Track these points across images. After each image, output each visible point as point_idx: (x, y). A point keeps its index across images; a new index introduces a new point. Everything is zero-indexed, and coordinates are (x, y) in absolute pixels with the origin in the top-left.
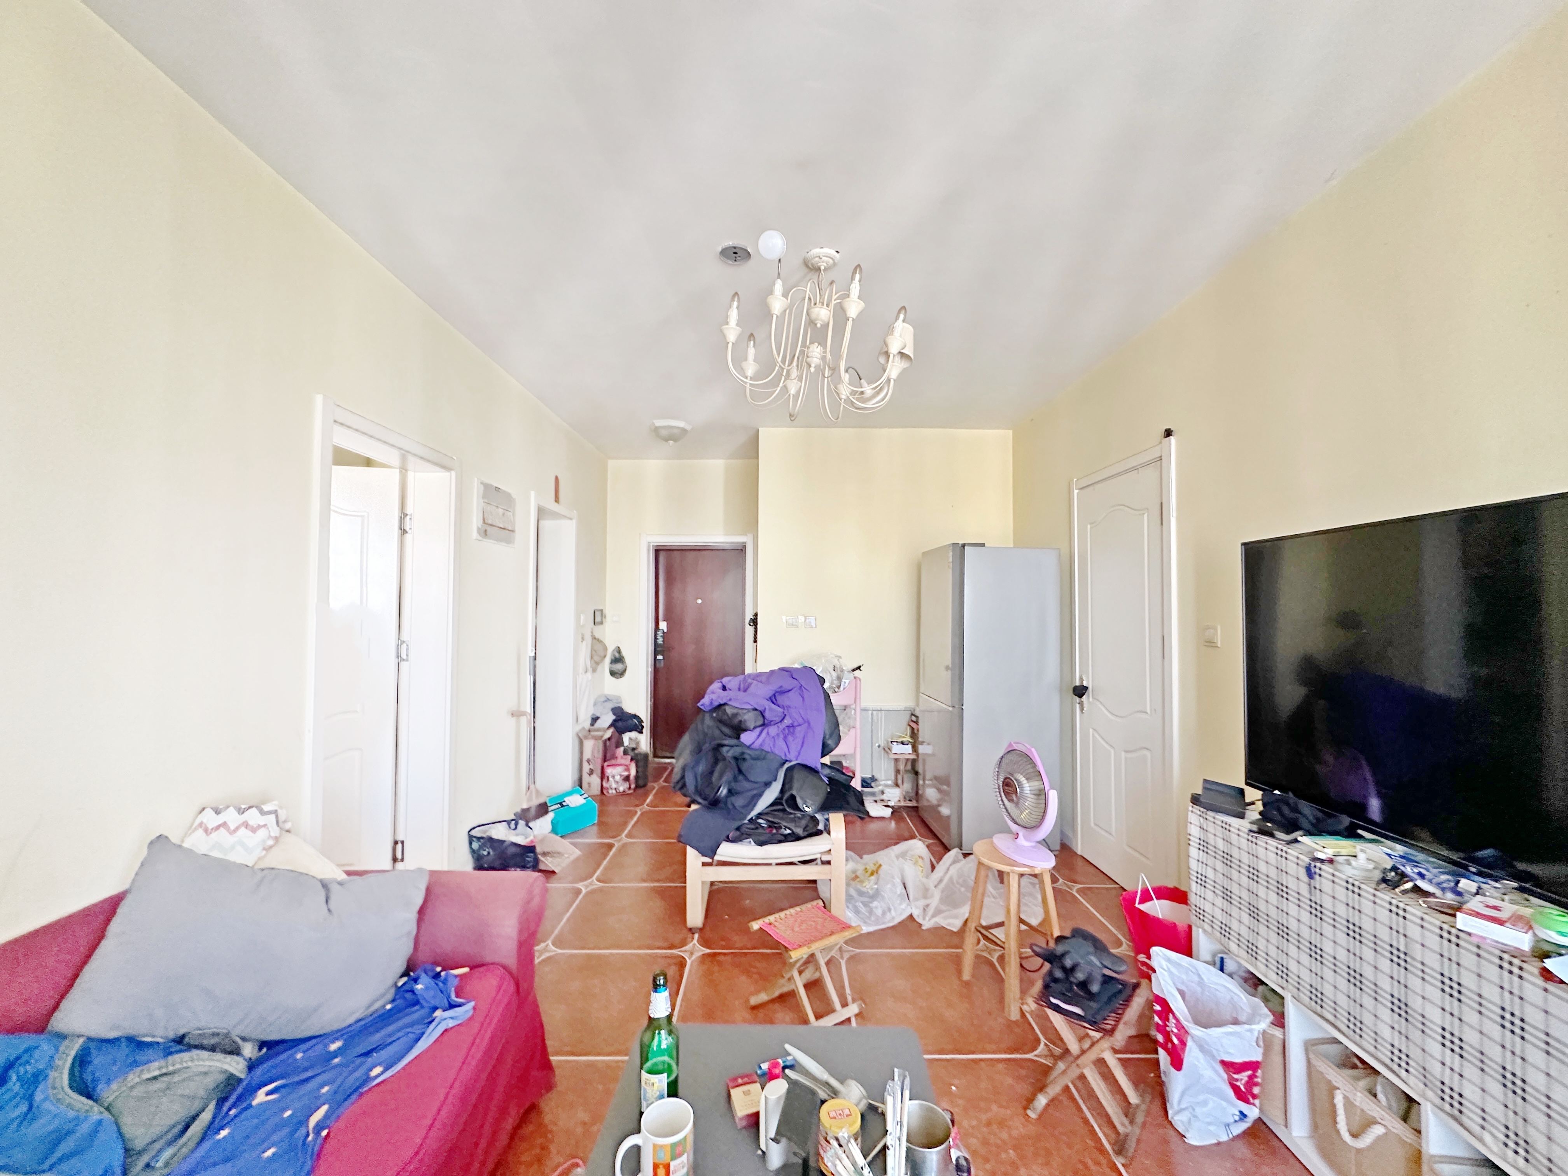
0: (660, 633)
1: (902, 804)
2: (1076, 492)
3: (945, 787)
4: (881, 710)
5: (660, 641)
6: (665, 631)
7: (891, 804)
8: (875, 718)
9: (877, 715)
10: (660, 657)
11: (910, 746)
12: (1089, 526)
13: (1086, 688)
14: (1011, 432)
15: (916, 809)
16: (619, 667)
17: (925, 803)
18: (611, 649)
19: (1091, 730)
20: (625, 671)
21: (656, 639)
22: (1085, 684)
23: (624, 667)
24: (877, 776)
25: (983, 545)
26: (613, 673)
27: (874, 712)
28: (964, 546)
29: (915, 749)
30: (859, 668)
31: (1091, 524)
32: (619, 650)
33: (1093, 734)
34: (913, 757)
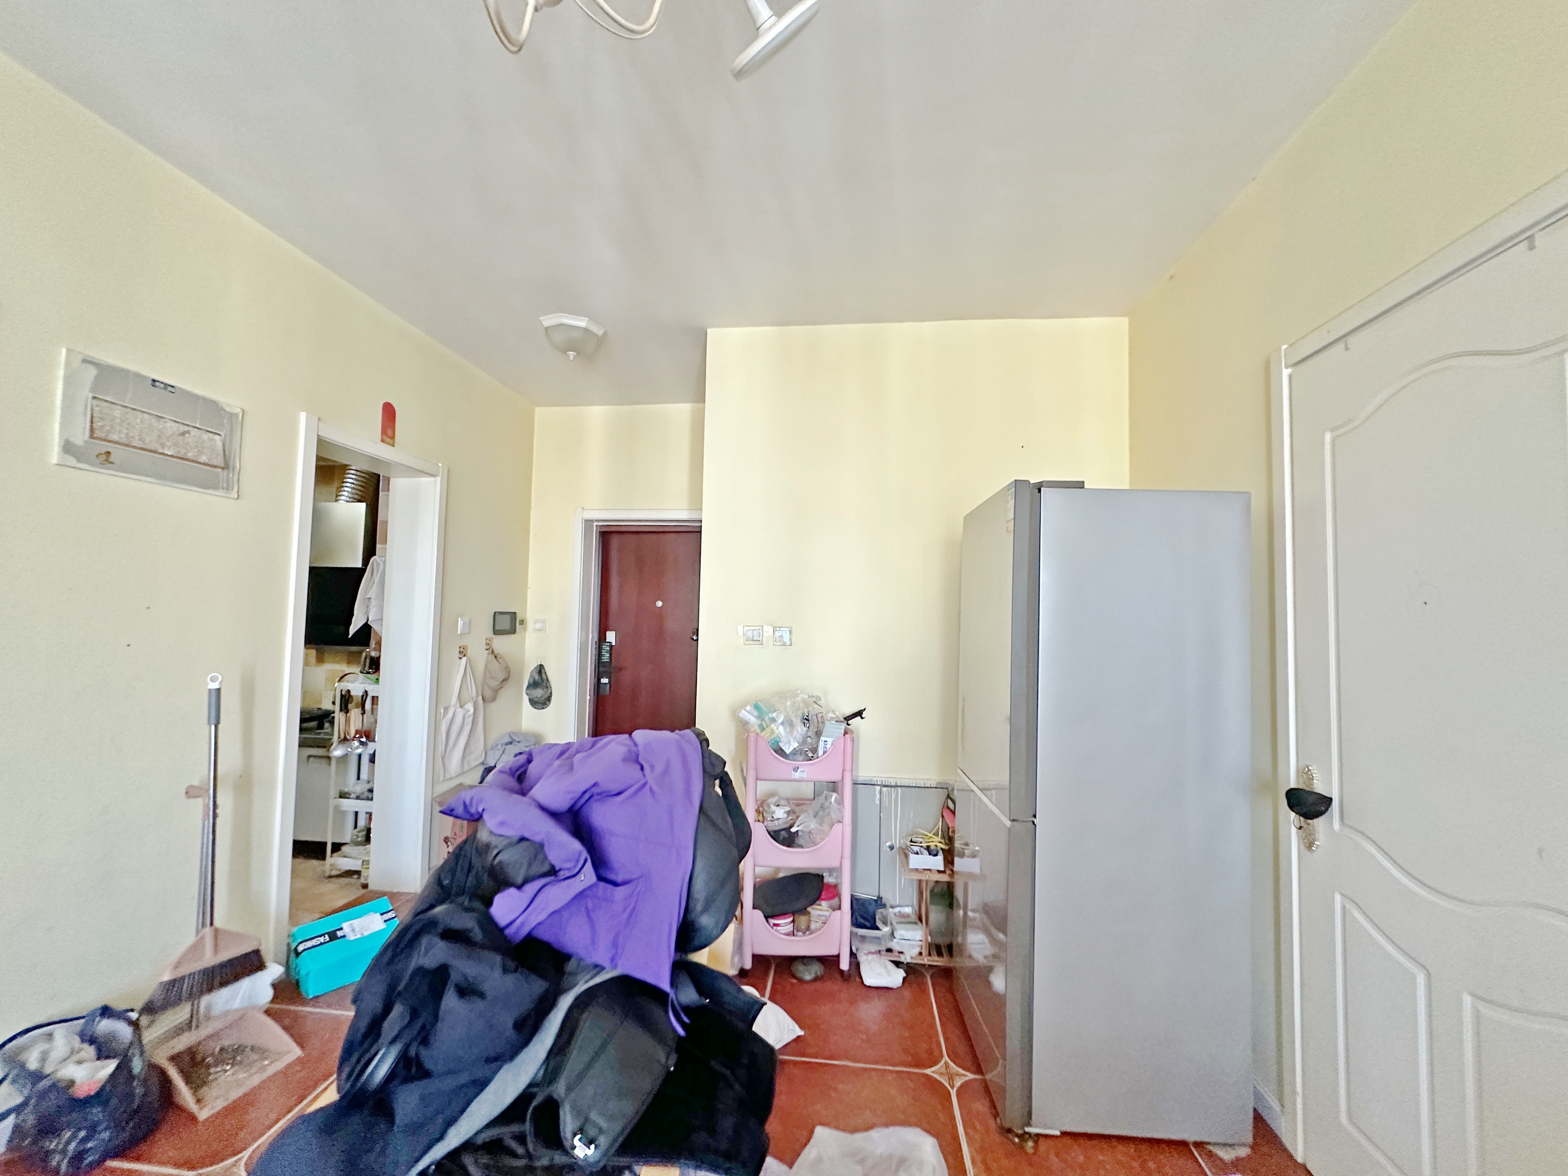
0: (606, 648)
1: (926, 960)
2: (1286, 372)
3: (1001, 936)
4: (896, 786)
5: (606, 657)
6: (614, 644)
7: (906, 959)
8: (885, 799)
9: (890, 794)
10: (605, 680)
11: (940, 858)
12: (1328, 437)
13: (1327, 801)
14: (1125, 321)
15: (946, 975)
16: (539, 693)
17: (968, 963)
18: (531, 666)
19: (1338, 898)
20: (549, 699)
21: (600, 655)
22: (1319, 788)
23: (548, 694)
24: (887, 898)
25: (1080, 485)
26: (534, 703)
27: (884, 789)
28: (1039, 487)
29: (949, 861)
30: (859, 714)
31: (1332, 430)
32: (541, 669)
33: (1344, 908)
34: (945, 878)
